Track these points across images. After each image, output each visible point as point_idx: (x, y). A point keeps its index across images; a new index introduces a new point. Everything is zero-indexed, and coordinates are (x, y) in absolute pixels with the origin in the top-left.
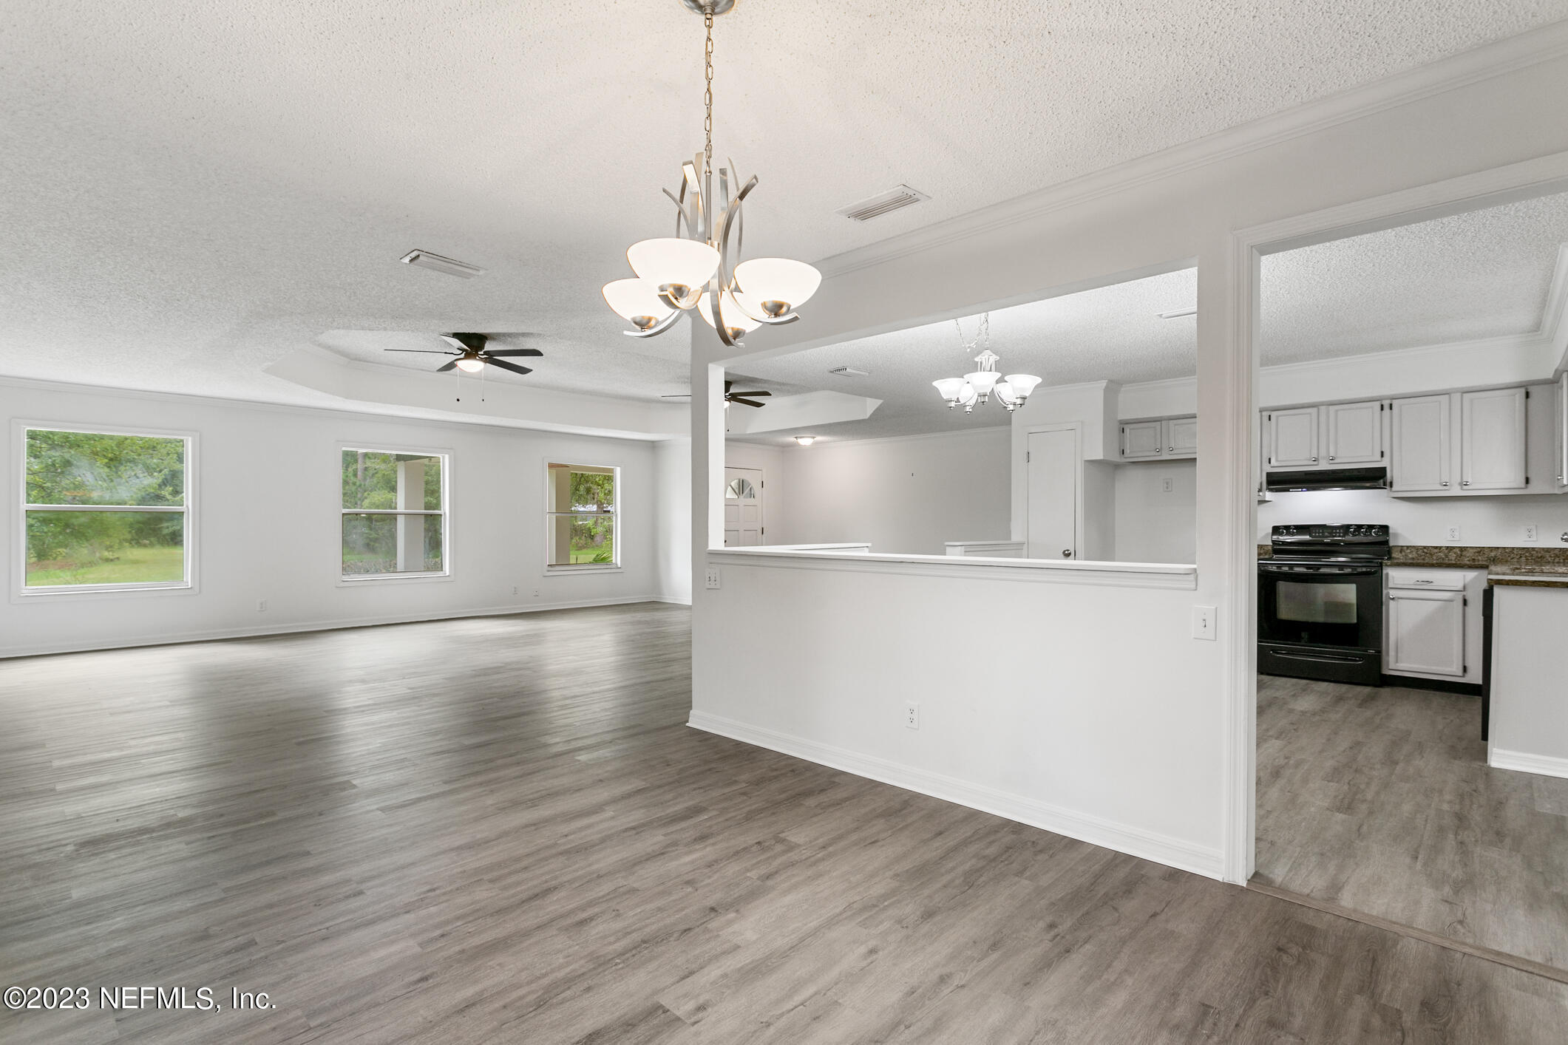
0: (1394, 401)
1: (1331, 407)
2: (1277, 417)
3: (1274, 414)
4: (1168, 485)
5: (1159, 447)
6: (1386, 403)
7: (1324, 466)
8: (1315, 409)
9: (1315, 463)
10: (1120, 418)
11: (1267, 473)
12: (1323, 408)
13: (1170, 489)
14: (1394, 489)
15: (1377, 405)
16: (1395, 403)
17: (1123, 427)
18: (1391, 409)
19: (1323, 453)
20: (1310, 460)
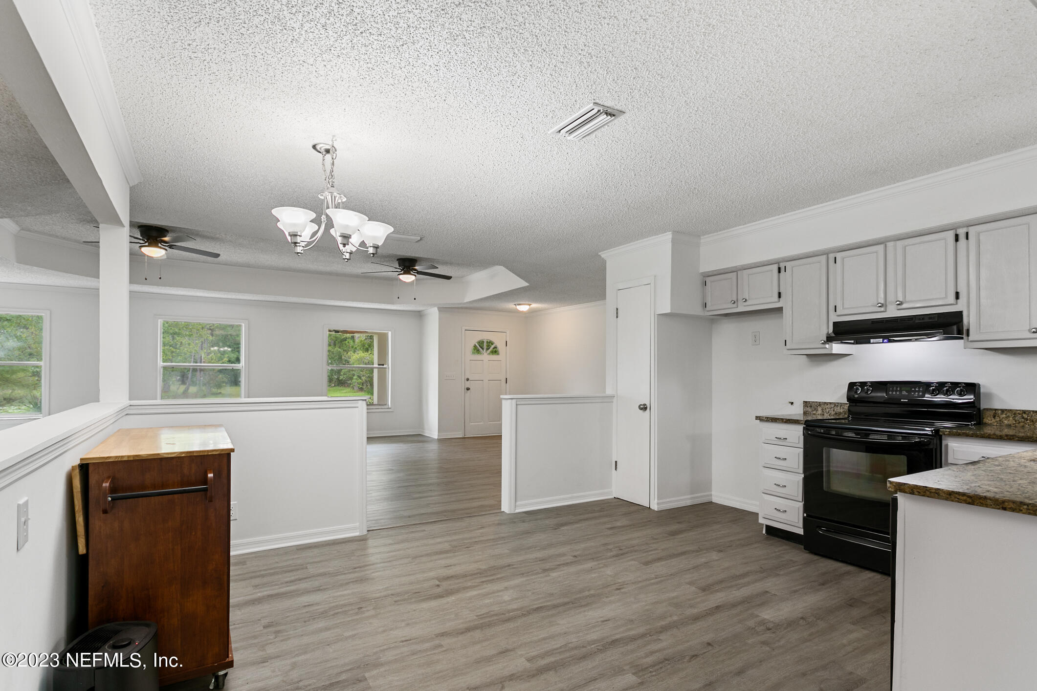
0: (970, 228)
1: (898, 242)
2: (843, 259)
3: (839, 256)
4: (756, 339)
5: (735, 300)
6: (962, 232)
7: (892, 312)
8: (882, 246)
9: (882, 309)
10: (702, 270)
11: (835, 323)
12: (890, 245)
13: (757, 342)
14: (971, 338)
15: (951, 235)
16: (972, 231)
17: (705, 279)
18: (967, 238)
19: (891, 298)
20: (875, 306)
